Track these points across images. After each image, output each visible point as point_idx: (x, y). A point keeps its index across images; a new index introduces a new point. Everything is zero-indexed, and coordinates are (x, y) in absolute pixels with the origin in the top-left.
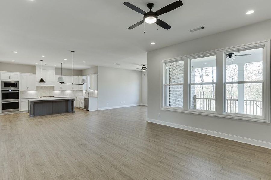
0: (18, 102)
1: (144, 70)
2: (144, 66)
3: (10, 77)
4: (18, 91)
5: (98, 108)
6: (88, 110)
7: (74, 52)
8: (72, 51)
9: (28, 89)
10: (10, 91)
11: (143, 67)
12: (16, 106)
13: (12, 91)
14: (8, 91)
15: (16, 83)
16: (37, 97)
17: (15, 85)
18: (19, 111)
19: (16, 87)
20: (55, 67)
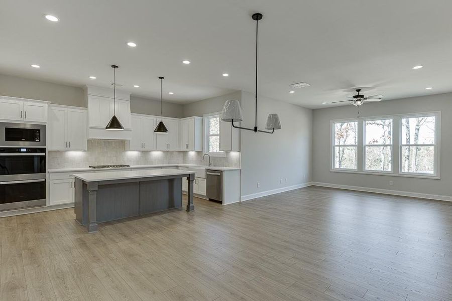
0: (44, 183)
1: (359, 103)
2: (358, 91)
3: (23, 114)
4: (43, 150)
5: (241, 195)
6: (221, 202)
9: (68, 146)
10: (22, 150)
11: (356, 94)
12: (38, 192)
13: (29, 150)
14: (18, 150)
15: (39, 131)
16: (88, 169)
17: (37, 134)
18: (45, 205)
19: (40, 139)
20: (130, 93)
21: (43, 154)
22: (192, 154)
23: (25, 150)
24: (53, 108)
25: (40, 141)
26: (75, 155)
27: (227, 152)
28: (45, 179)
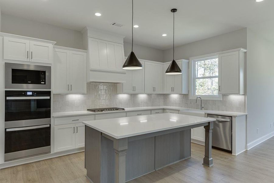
0: (49, 129)
3: (29, 54)
4: (48, 93)
5: (246, 143)
6: (230, 152)
9: (70, 89)
10: (29, 93)
14: (24, 93)
15: (45, 72)
16: (86, 112)
17: (42, 76)
18: (50, 152)
19: (45, 82)
20: (124, 37)
21: (48, 98)
22: (175, 97)
23: (30, 93)
24: (56, 50)
25: (45, 84)
26: (75, 98)
27: (225, 95)
28: (50, 125)
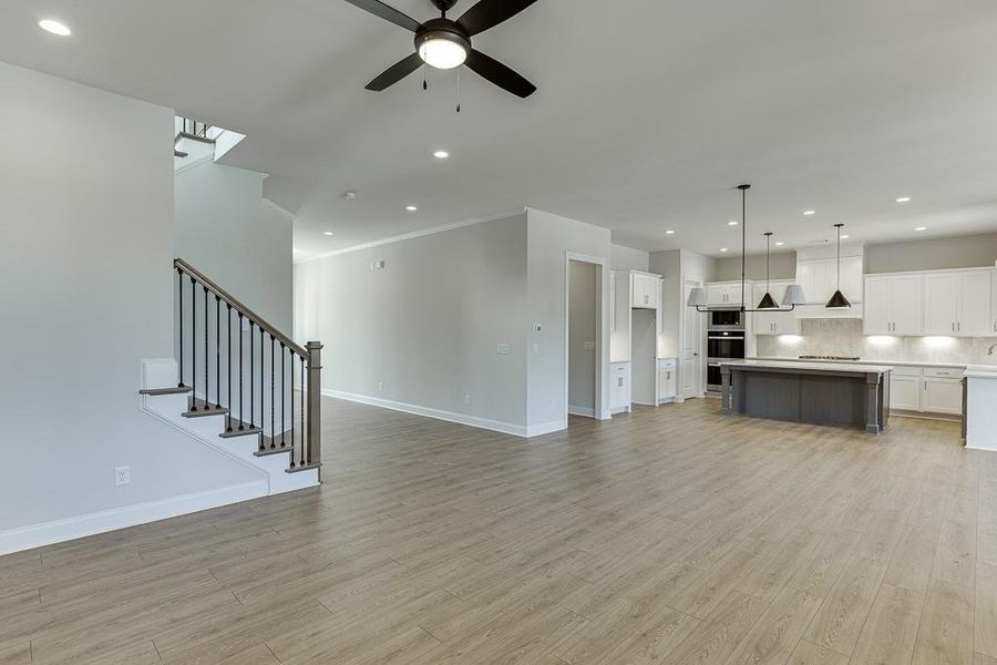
4: (742, 334)
7: (749, 186)
8: (739, 187)
10: (725, 334)
13: (730, 334)
14: (721, 334)
21: (743, 338)
25: (739, 324)
